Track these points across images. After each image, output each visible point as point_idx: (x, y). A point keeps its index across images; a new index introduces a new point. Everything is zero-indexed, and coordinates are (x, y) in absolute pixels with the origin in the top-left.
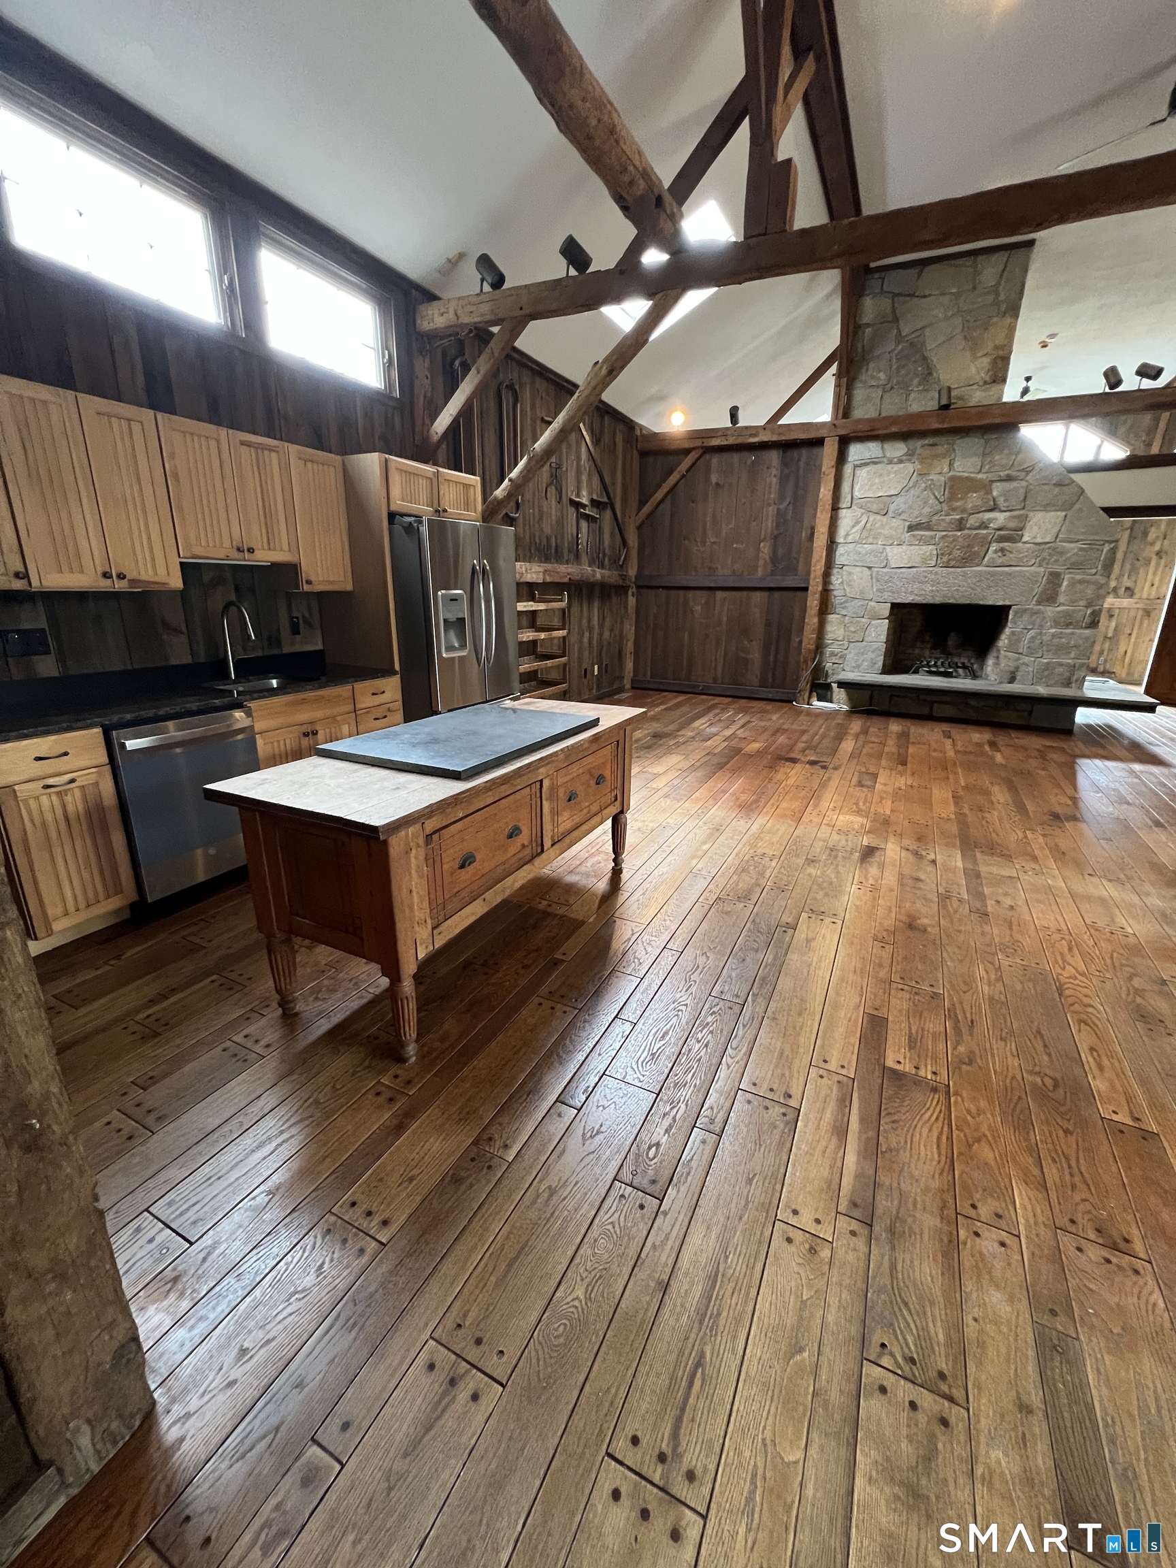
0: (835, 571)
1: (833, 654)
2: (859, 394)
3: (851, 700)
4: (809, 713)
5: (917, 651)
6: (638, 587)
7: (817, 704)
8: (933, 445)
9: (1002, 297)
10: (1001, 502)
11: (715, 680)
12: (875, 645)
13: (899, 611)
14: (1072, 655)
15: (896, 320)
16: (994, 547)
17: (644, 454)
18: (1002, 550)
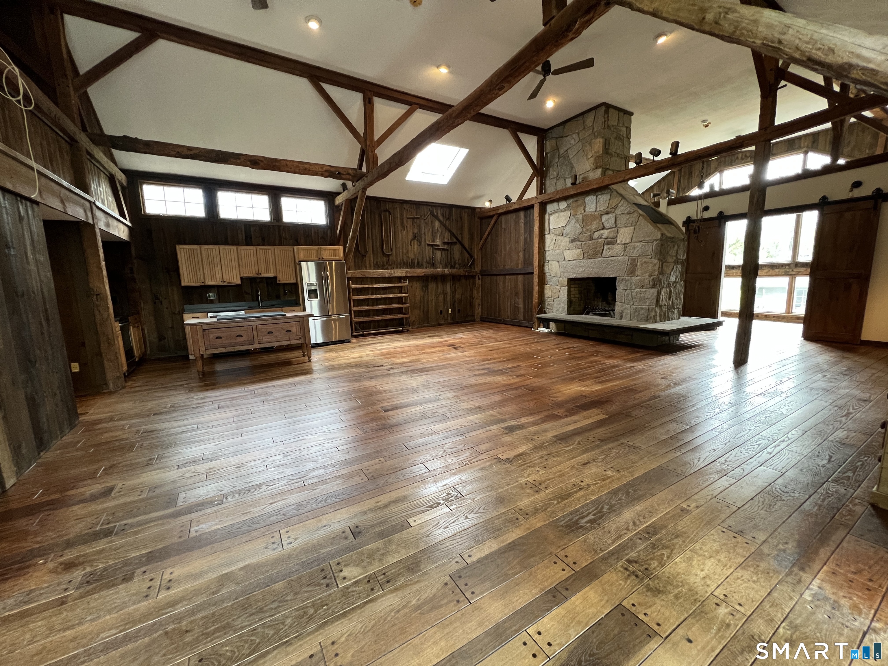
0: (546, 264)
1: (548, 305)
2: (548, 183)
3: (557, 327)
4: (538, 333)
5: (596, 303)
6: (482, 275)
7: (541, 329)
8: (576, 201)
9: (595, 130)
10: (607, 225)
11: (508, 317)
12: (563, 299)
13: (572, 281)
14: (647, 304)
15: (558, 148)
16: (606, 247)
17: (482, 219)
18: (609, 249)
